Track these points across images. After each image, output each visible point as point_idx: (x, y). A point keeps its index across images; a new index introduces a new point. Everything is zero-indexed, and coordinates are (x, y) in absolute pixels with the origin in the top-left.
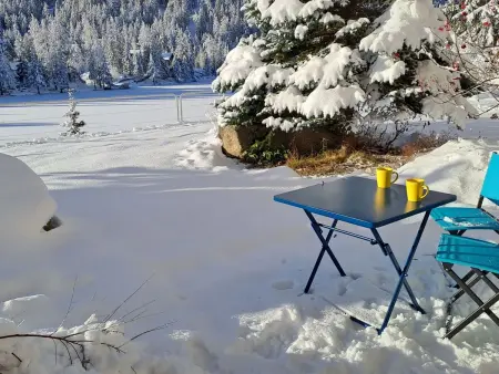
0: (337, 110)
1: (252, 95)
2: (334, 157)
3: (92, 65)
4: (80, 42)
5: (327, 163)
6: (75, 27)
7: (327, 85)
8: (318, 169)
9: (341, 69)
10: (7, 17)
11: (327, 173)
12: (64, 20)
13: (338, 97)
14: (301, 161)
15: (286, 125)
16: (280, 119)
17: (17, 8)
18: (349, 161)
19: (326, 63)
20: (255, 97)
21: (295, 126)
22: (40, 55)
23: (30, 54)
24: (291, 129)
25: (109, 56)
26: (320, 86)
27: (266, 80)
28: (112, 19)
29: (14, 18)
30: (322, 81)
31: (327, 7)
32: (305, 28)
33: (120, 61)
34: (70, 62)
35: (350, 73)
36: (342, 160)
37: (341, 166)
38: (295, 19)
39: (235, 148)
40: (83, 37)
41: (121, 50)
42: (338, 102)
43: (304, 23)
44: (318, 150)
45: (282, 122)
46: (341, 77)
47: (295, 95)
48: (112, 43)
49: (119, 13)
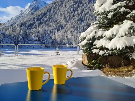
0: (124, 46)
1: (89, 41)
2: (126, 69)
3: (69, 42)
4: (67, 37)
5: (122, 72)
6: (67, 33)
7: (120, 36)
8: (117, 73)
9: (127, 29)
10: (52, 30)
11: (120, 75)
12: (64, 31)
13: (125, 41)
14: (111, 69)
15: (101, 53)
16: (99, 50)
17: (54, 28)
18: (133, 72)
19: (121, 27)
20: (91, 41)
21: (105, 53)
22: (57, 39)
23: (55, 39)
24: (103, 55)
25: (73, 40)
26: (117, 36)
27: (95, 35)
28: (75, 31)
29: (53, 31)
30: (118, 34)
31: (123, 5)
32: (112, 13)
33: (76, 41)
34: (64, 41)
35: (132, 31)
36: (130, 71)
37: (128, 74)
38: (108, 11)
39: (86, 62)
40: (68, 35)
41: (77, 38)
42: (124, 43)
43: (112, 12)
44: (119, 66)
45: (99, 51)
46: (127, 33)
47: (106, 40)
48: (75, 37)
49: (78, 30)
